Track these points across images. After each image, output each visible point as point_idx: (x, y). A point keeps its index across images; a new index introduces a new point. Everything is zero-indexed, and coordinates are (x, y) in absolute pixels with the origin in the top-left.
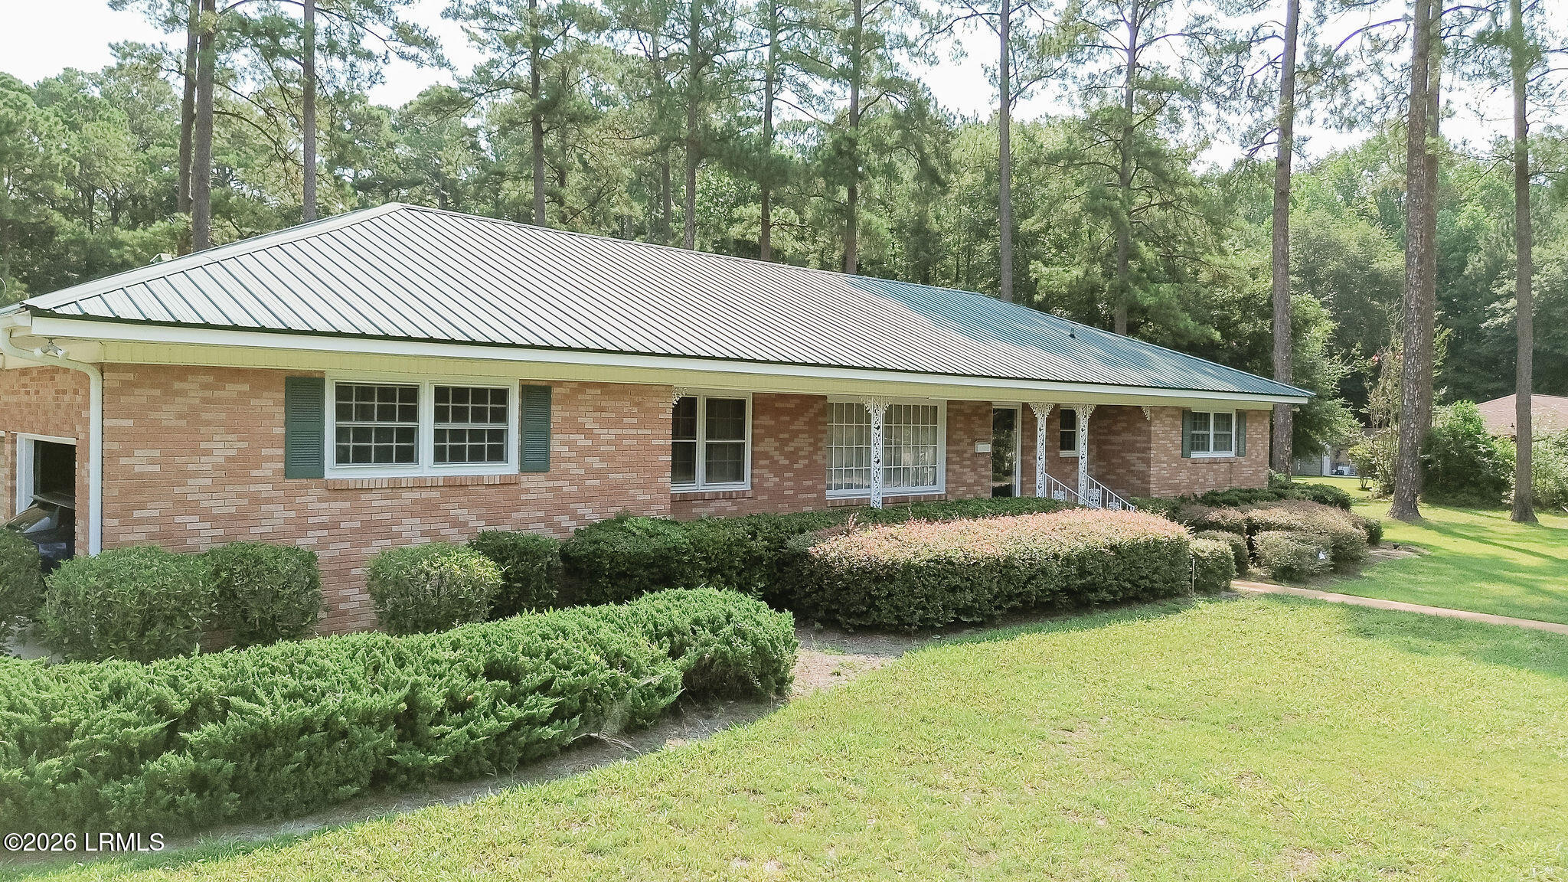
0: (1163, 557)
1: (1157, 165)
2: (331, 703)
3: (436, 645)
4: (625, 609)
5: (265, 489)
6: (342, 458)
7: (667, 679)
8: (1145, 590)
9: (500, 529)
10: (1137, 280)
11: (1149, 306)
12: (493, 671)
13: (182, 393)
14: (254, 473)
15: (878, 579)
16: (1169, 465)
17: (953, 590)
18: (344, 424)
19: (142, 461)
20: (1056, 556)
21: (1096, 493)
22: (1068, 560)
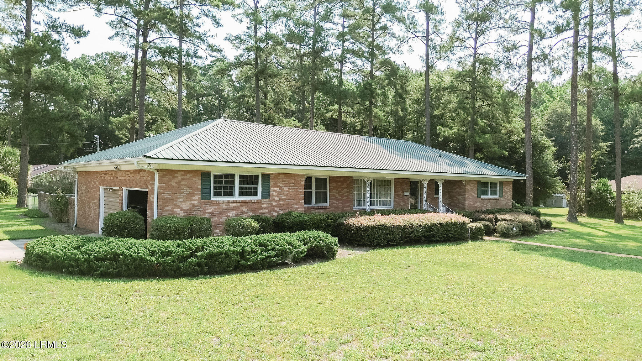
0: (457, 227)
1: (483, 91)
2: (226, 249)
3: (248, 239)
4: (292, 234)
5: (196, 203)
6: (215, 195)
7: (303, 250)
8: (452, 237)
9: (256, 215)
10: (478, 133)
11: (481, 143)
12: (261, 245)
13: (176, 177)
14: (194, 198)
15: (364, 231)
16: (473, 200)
17: (387, 234)
18: (215, 185)
19: (167, 195)
20: (421, 226)
21: (444, 209)
22: (424, 227)
